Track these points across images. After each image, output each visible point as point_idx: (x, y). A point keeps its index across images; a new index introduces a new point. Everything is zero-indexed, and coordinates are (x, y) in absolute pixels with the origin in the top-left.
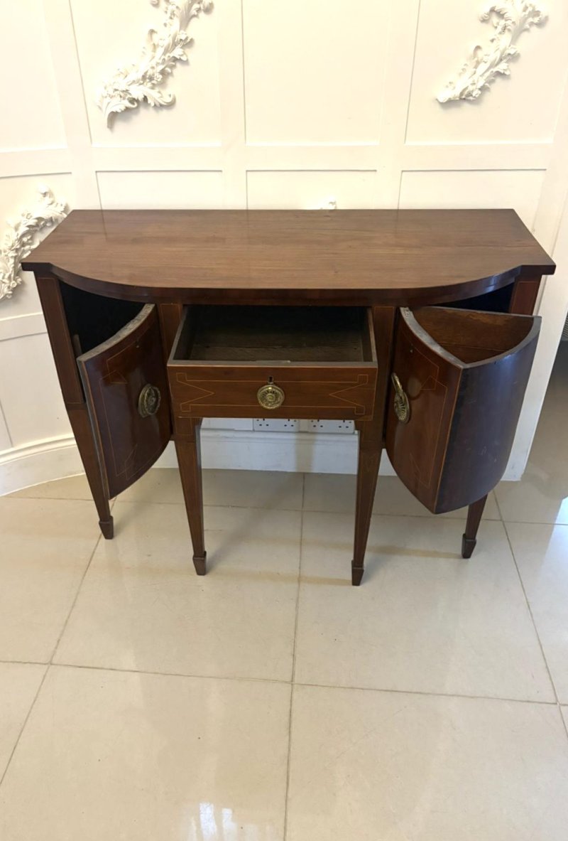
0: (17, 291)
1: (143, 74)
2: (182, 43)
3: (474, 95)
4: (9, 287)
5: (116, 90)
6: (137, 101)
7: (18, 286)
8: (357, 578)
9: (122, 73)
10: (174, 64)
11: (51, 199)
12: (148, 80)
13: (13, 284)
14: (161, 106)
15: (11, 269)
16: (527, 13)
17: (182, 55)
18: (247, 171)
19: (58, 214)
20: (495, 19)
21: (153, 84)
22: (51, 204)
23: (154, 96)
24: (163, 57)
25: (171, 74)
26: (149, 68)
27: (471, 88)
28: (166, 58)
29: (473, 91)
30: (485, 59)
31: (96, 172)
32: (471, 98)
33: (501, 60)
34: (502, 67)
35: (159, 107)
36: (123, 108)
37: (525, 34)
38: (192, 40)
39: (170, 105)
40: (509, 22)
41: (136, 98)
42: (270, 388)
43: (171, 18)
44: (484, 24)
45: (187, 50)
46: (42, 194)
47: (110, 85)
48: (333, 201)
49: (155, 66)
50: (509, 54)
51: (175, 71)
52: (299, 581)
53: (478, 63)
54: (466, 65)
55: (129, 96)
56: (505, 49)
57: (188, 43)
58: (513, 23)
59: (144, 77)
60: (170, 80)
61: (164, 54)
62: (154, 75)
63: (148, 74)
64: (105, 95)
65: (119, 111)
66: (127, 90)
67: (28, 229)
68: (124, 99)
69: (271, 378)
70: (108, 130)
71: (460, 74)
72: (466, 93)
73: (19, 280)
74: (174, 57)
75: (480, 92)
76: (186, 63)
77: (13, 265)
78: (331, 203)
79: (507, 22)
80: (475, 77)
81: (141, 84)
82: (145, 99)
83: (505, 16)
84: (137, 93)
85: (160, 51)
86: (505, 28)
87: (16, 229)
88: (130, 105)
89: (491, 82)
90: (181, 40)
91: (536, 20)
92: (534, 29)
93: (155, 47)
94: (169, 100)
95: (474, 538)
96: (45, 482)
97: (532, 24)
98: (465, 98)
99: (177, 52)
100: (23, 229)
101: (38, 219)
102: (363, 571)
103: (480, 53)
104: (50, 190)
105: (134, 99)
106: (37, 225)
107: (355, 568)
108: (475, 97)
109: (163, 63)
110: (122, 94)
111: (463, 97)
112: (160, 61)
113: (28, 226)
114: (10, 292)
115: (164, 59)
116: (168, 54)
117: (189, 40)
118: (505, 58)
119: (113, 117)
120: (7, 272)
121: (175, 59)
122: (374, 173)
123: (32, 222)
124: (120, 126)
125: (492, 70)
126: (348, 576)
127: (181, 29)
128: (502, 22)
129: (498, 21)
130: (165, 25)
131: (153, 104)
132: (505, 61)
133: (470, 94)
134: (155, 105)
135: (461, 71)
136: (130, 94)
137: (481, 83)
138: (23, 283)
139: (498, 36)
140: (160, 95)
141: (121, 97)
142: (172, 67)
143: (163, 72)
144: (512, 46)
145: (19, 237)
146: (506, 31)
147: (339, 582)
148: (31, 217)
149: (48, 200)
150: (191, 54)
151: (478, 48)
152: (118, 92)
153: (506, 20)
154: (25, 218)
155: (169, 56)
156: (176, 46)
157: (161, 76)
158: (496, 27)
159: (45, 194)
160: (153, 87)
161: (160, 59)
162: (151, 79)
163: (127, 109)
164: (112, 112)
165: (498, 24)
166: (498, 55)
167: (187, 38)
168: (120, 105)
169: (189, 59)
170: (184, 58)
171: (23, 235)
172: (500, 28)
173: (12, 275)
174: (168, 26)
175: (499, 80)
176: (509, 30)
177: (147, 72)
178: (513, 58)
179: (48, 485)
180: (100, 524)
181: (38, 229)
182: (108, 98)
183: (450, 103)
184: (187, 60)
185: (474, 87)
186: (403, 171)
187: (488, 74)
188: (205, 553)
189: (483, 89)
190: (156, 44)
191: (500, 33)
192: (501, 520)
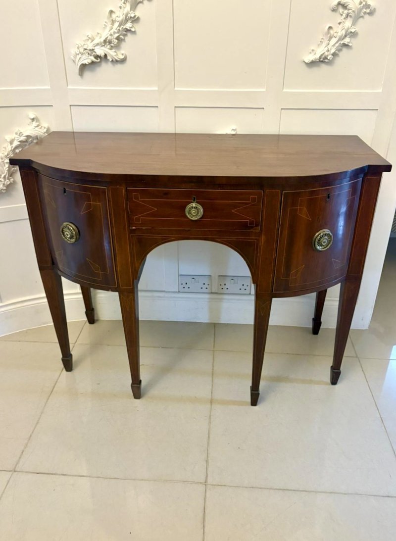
0: (10, 188)
1: (104, 39)
2: (132, 20)
3: (328, 58)
4: (4, 184)
5: (85, 49)
6: (100, 57)
7: (11, 183)
8: (254, 401)
9: (89, 38)
10: (126, 33)
11: (38, 123)
12: (108, 44)
13: (7, 182)
14: (117, 61)
15: (6, 172)
16: (362, 5)
17: (131, 27)
18: (175, 107)
19: (42, 134)
20: (341, 10)
21: (112, 46)
22: (37, 126)
23: (112, 54)
24: (118, 28)
25: (123, 40)
26: (108, 35)
27: (326, 53)
28: (121, 29)
29: (328, 56)
30: (335, 35)
31: (70, 106)
32: (326, 61)
33: (346, 36)
34: (346, 40)
35: (115, 62)
36: (90, 61)
37: (361, 20)
38: (138, 18)
39: (123, 61)
40: (350, 11)
41: (99, 55)
42: (194, 205)
43: (124, 3)
44: (334, 13)
45: (135, 25)
46: (31, 119)
47: (82, 46)
48: (235, 128)
49: (113, 33)
50: (351, 32)
51: (127, 39)
52: (211, 403)
53: (331, 38)
54: (322, 39)
55: (94, 53)
56: (348, 29)
57: (135, 20)
58: (353, 11)
59: (105, 41)
60: (123, 45)
61: (119, 26)
62: (112, 40)
63: (108, 39)
64: (78, 53)
65: (87, 63)
66: (93, 50)
67: (19, 143)
68: (91, 56)
69: (194, 198)
70: (79, 77)
71: (319, 45)
72: (323, 56)
73: (12, 179)
74: (126, 28)
75: (332, 57)
76: (134, 33)
77: (7, 169)
78: (233, 130)
79: (349, 11)
80: (329, 47)
81: (102, 46)
82: (106, 56)
83: (348, 7)
84: (100, 51)
85: (117, 24)
86: (348, 15)
87: (11, 143)
88: (94, 60)
89: (340, 50)
90: (131, 17)
91: (368, 11)
92: (367, 16)
93: (113, 22)
94: (122, 57)
95: (339, 369)
96: (25, 330)
97: (365, 13)
98: (322, 61)
99: (129, 25)
100: (16, 143)
101: (27, 136)
102: (259, 394)
103: (332, 32)
104: (37, 116)
105: (98, 56)
106: (26, 141)
107: (253, 392)
108: (329, 60)
109: (118, 33)
110: (89, 52)
111: (322, 60)
112: (117, 31)
113: (20, 141)
114: (5, 188)
115: (119, 29)
116: (122, 27)
117: (136, 18)
118: (348, 34)
119: (83, 67)
120: (3, 173)
121: (127, 30)
122: (262, 110)
123: (23, 138)
124: (87, 74)
125: (340, 42)
126: (248, 398)
127: (131, 10)
128: (346, 12)
129: (343, 10)
130: (121, 8)
131: (111, 60)
132: (348, 36)
133: (326, 58)
134: (112, 61)
135: (319, 43)
136: (95, 52)
137: (333, 51)
138: (14, 181)
139: (343, 20)
140: (116, 54)
141: (89, 54)
142: (125, 35)
143: (118, 38)
144: (353, 27)
145: (13, 149)
146: (349, 17)
147: (241, 403)
148: (22, 135)
149: (35, 124)
150: (137, 28)
151: (330, 28)
152: (87, 51)
153: (348, 10)
154: (17, 136)
155: (123, 28)
156: (127, 21)
157: (117, 41)
158: (342, 15)
159: (33, 120)
160: (111, 48)
161: (116, 29)
162: (110, 42)
163: (93, 62)
164: (83, 64)
165: (343, 12)
166: (344, 32)
167: (135, 16)
168: (87, 60)
169: (136, 30)
170: (133, 30)
171: (16, 147)
172: (344, 15)
173: (7, 176)
174: (123, 8)
175: (344, 50)
176: (351, 16)
177: (107, 38)
178: (353, 35)
179: (26, 331)
180: (63, 360)
181: (27, 144)
182: (80, 55)
183: (312, 64)
184: (135, 31)
185: (329, 53)
186: (282, 109)
187: (337, 45)
188: (141, 381)
189: (334, 54)
190: (114, 19)
191: (345, 19)
192: (357, 357)
